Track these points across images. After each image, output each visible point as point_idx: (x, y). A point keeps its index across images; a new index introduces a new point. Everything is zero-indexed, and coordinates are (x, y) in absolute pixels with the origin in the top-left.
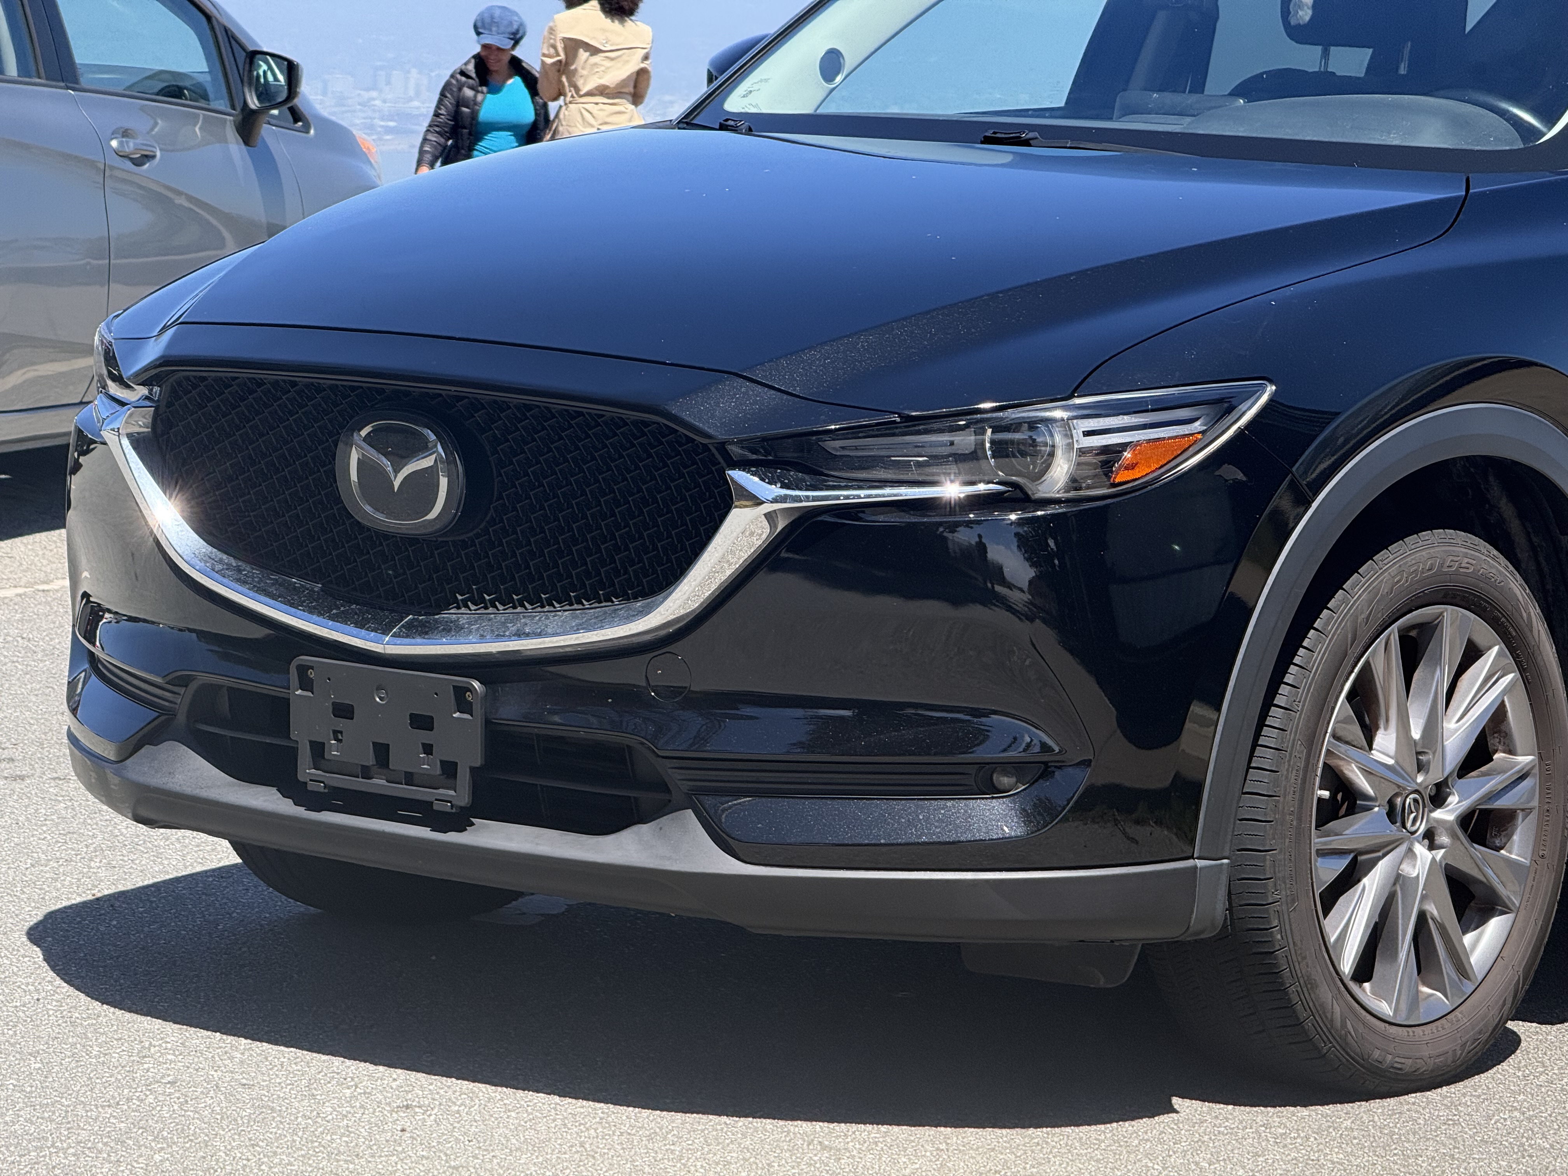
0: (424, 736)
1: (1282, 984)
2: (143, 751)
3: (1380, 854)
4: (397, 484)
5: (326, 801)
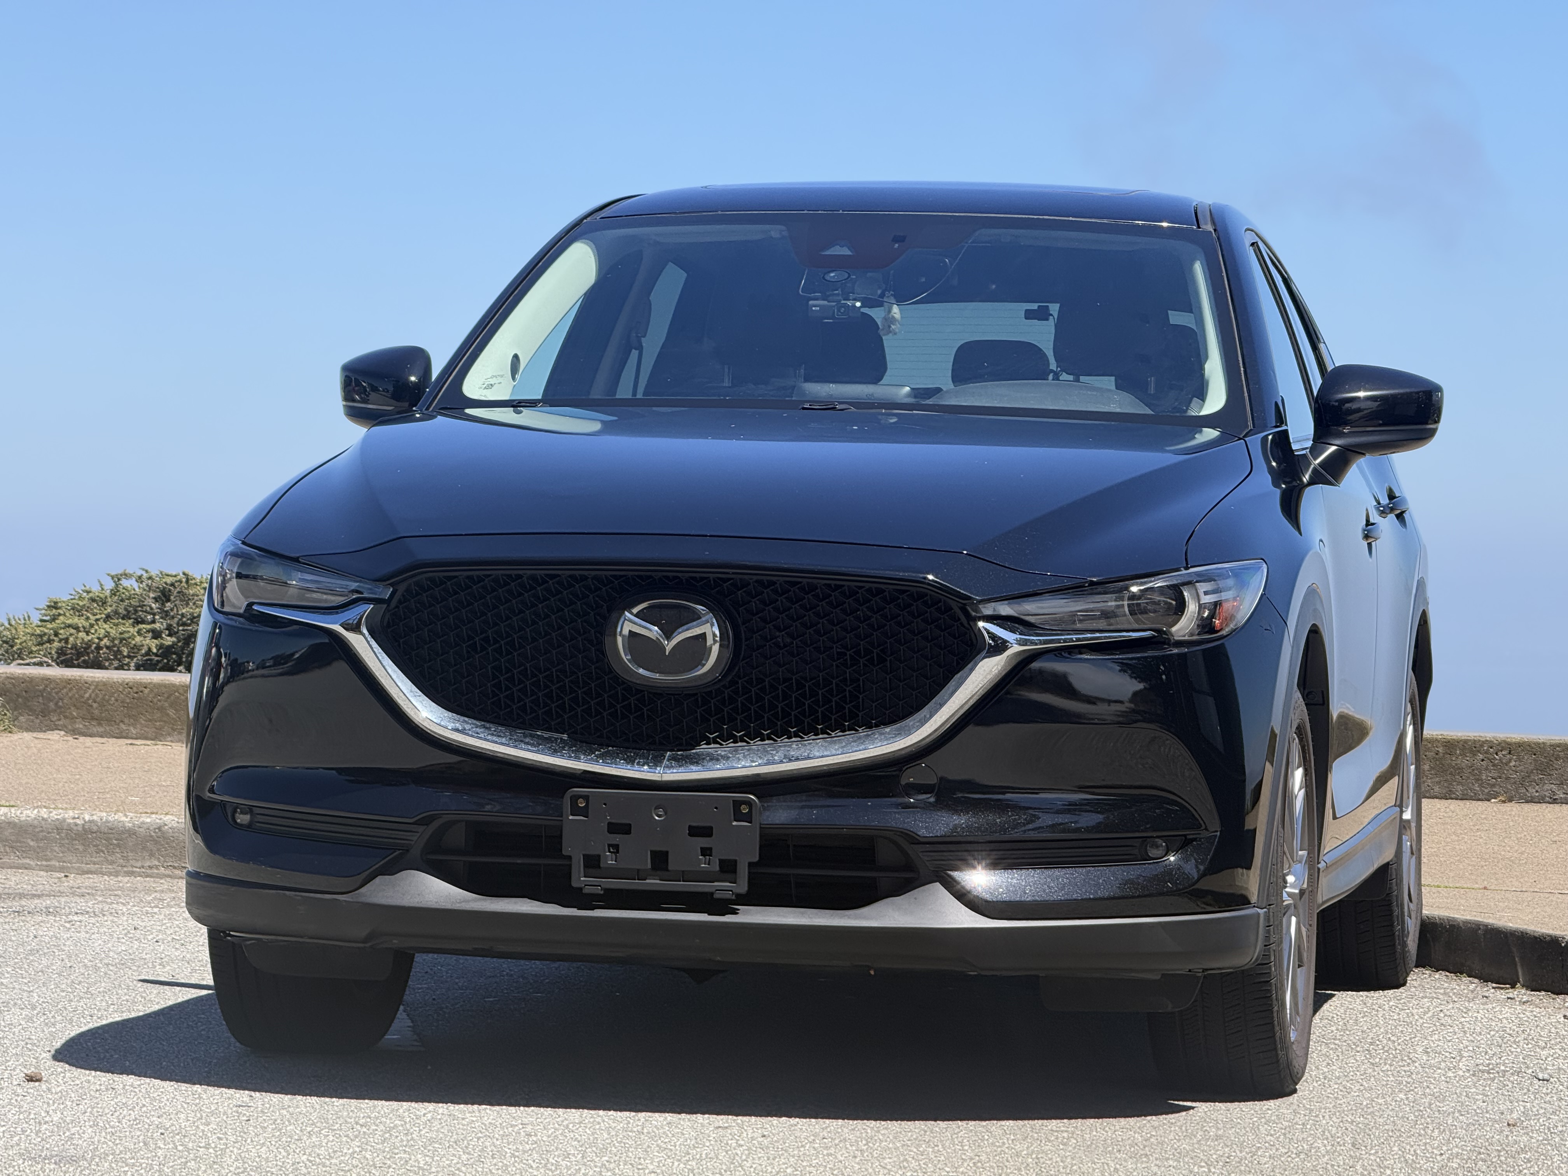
0: (703, 842)
2: (378, 880)
4: (668, 649)
5: (587, 902)
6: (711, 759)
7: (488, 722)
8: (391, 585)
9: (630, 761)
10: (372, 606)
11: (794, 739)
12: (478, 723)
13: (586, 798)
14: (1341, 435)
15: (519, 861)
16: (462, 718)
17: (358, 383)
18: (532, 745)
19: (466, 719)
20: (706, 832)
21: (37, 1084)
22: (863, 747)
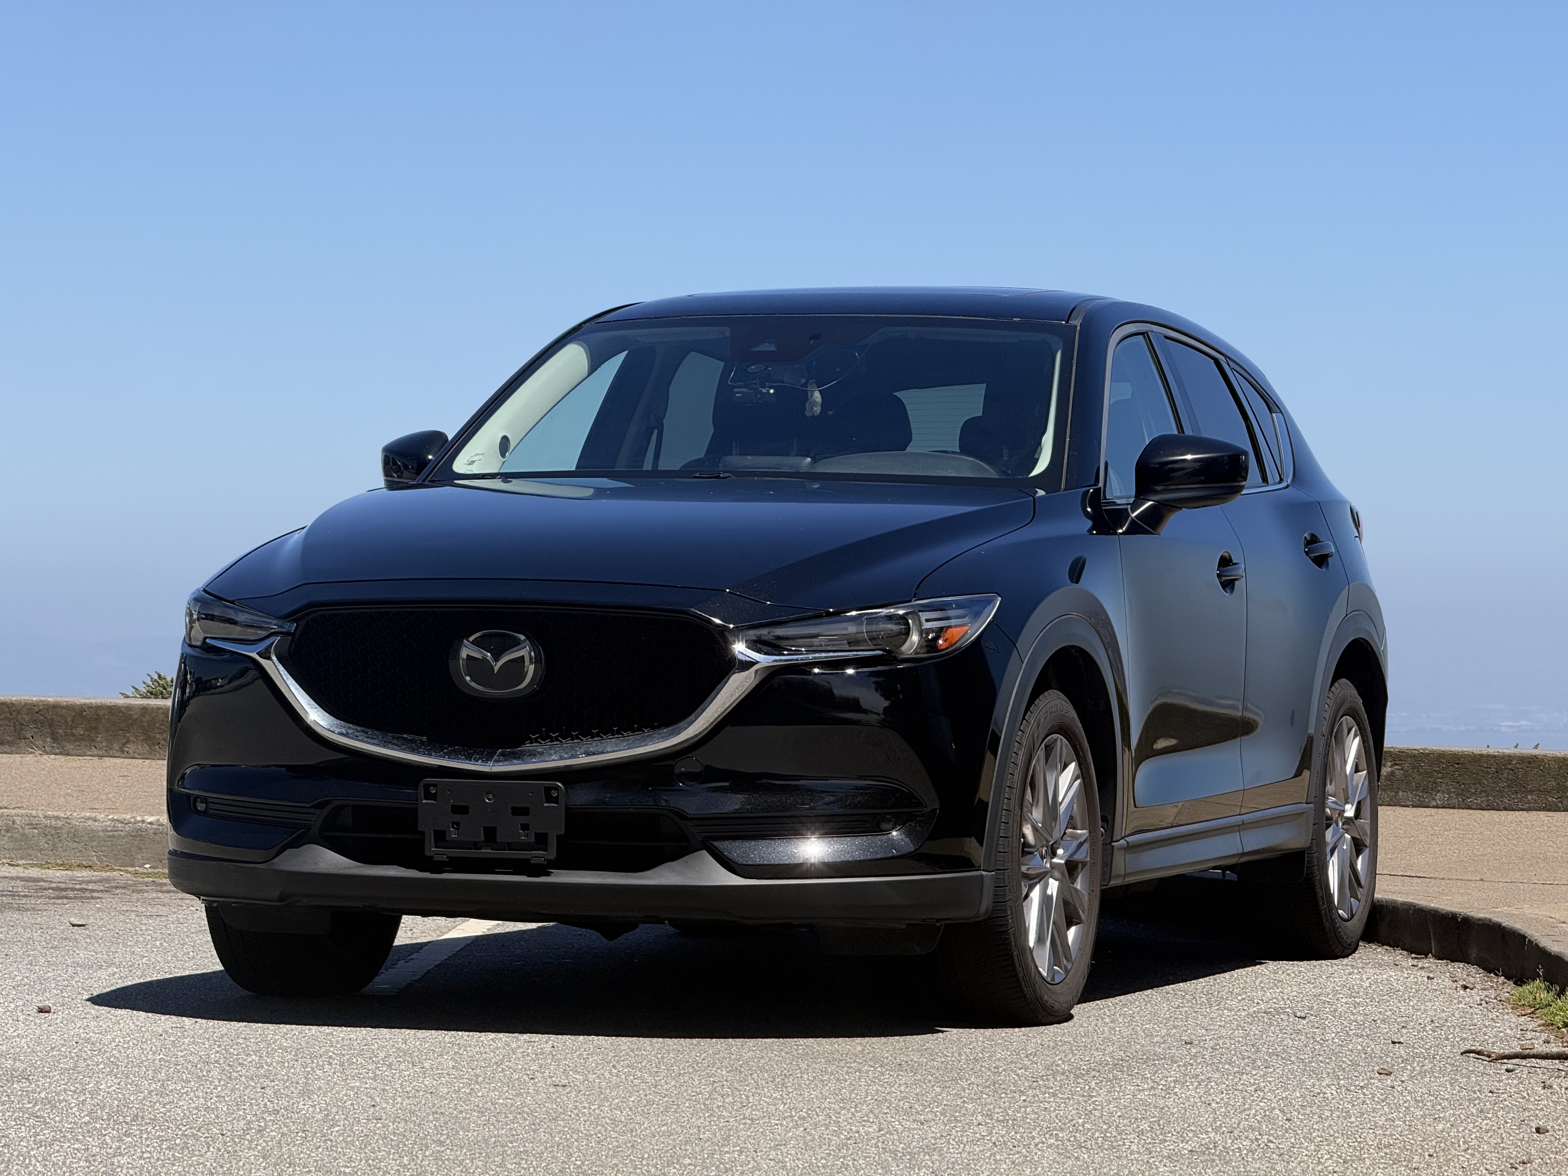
0: (523, 819)
1: (1011, 950)
2: (286, 852)
3: (1037, 880)
4: (496, 669)
5: (439, 868)
6: (530, 755)
7: (367, 727)
8: (295, 621)
9: (469, 758)
10: (279, 638)
11: (596, 739)
12: (359, 729)
13: (435, 786)
14: (1157, 492)
15: (389, 836)
16: (348, 725)
17: (395, 463)
18: (397, 745)
19: (351, 725)
20: (525, 811)
21: (47, 1015)
22: (644, 744)
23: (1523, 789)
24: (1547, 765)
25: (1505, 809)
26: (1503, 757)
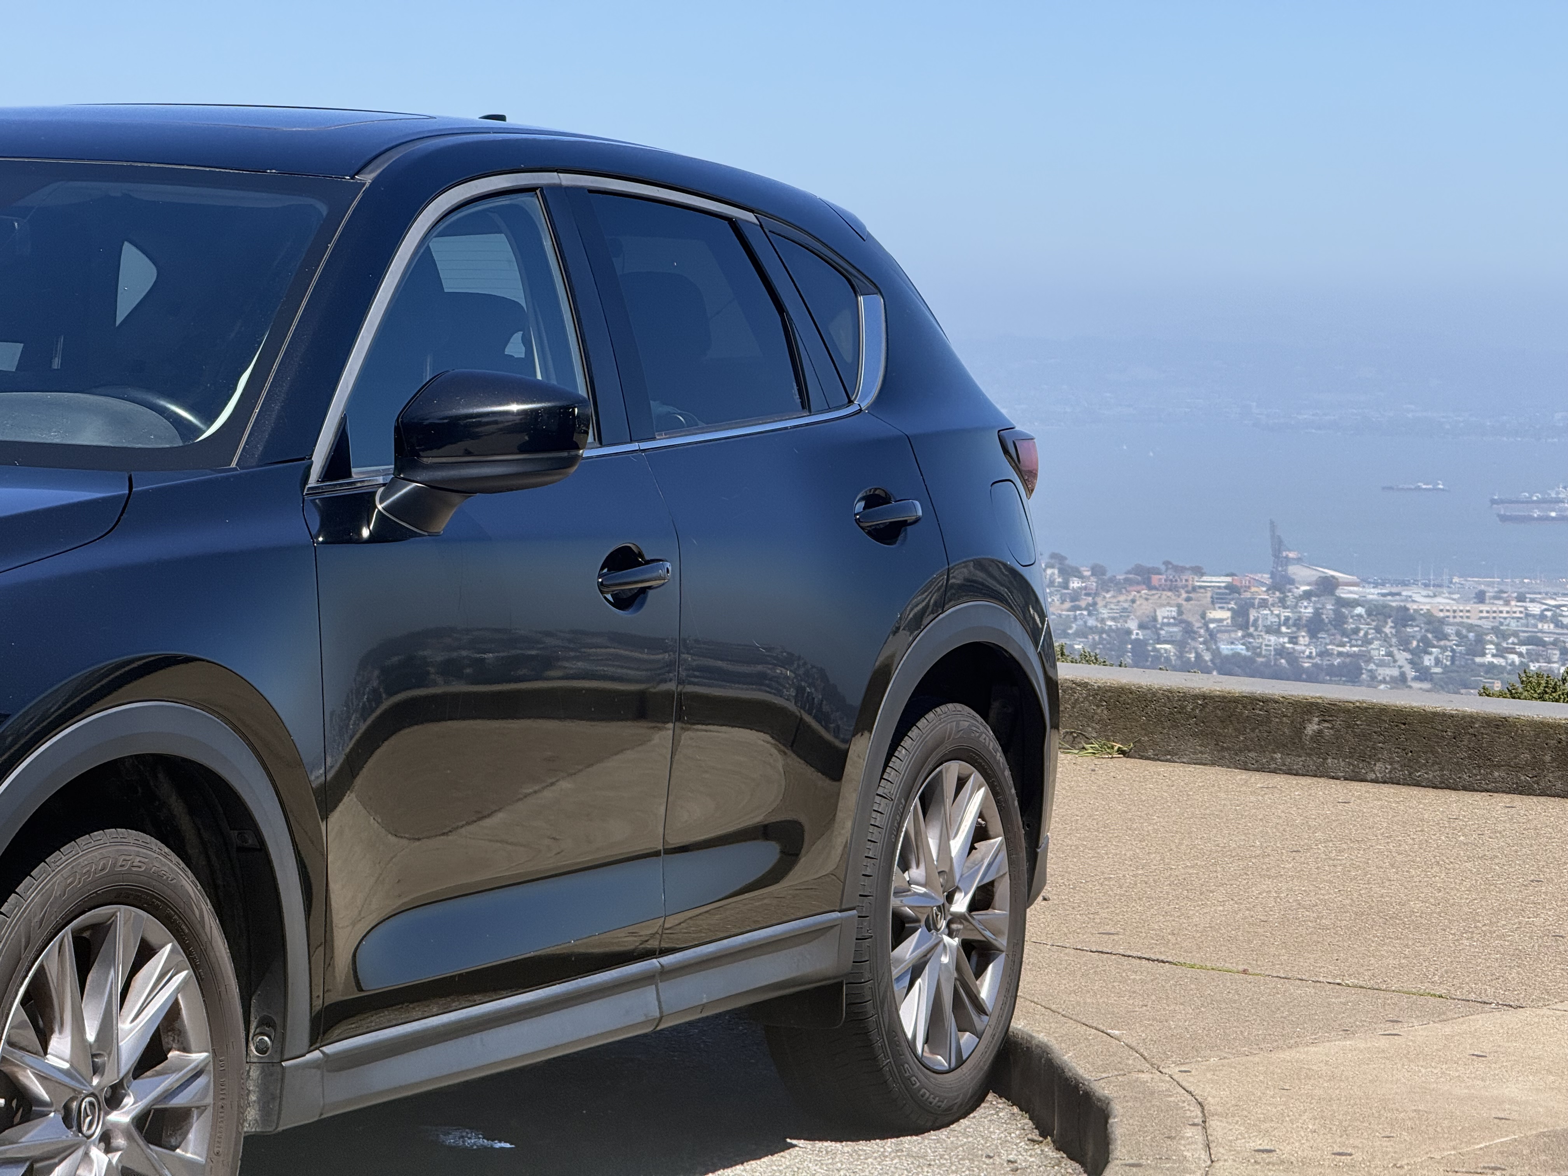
3: (57, 1160)
23: (1488, 763)
24: (1520, 732)
25: (1465, 789)
26: (1463, 717)
